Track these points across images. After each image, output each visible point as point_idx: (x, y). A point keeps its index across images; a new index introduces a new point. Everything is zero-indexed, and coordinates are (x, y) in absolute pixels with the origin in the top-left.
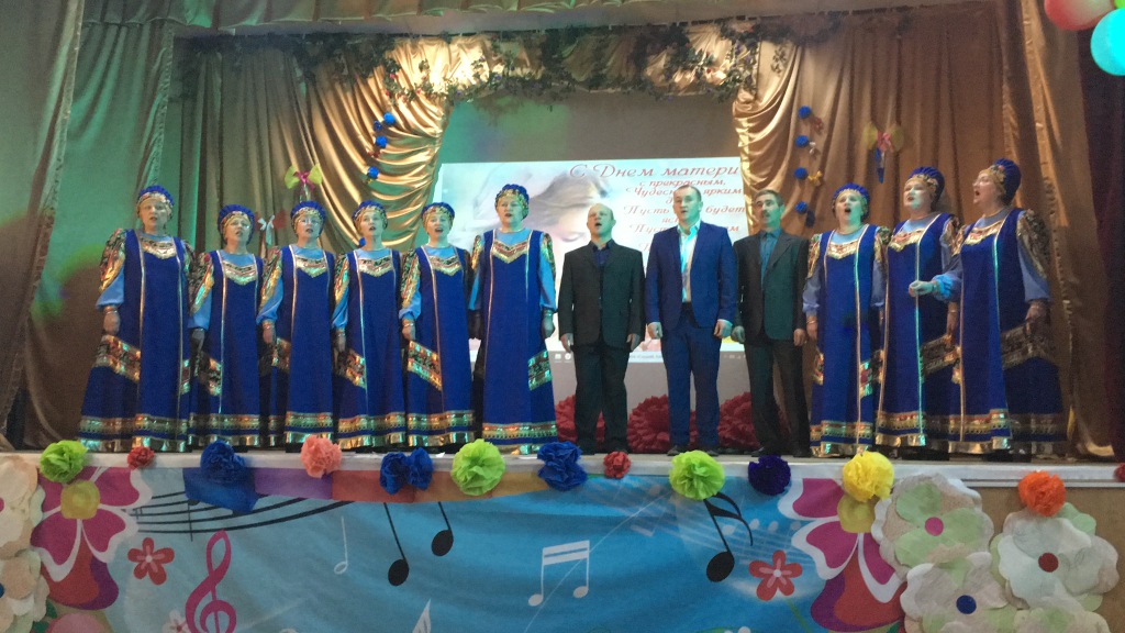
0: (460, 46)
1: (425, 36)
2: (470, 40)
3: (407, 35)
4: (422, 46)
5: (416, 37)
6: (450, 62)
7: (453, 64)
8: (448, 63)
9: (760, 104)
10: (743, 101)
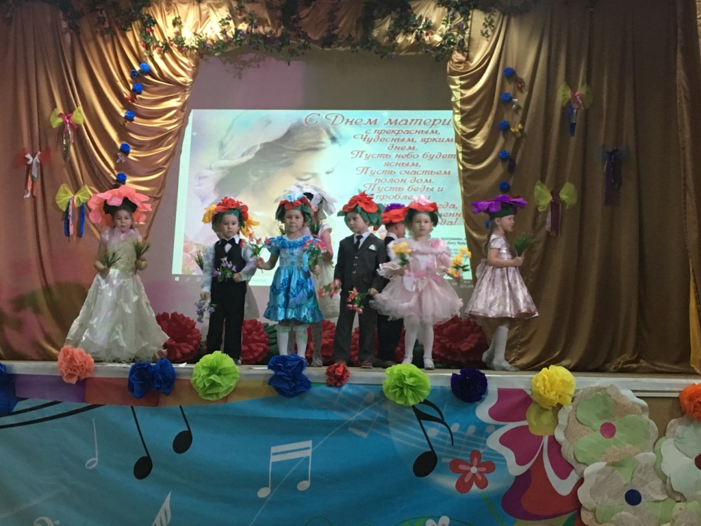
0: (210, 5)
4: (175, 4)
6: (201, 19)
7: (203, 21)
8: (198, 20)
9: (471, 64)
10: (456, 61)
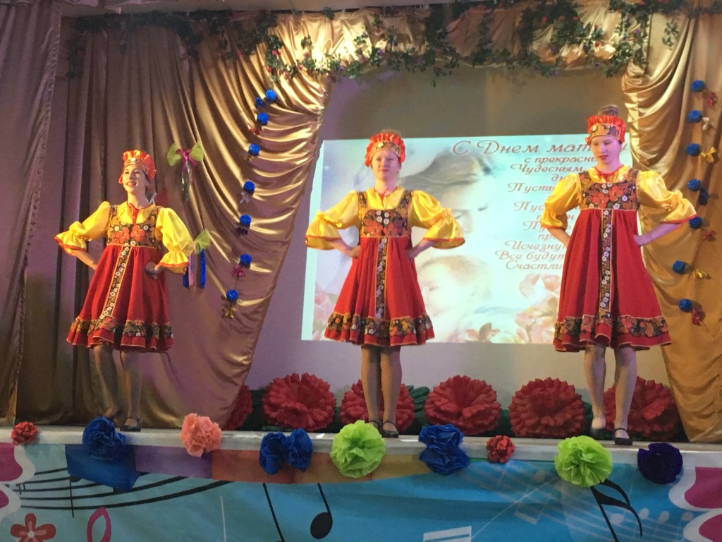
0: (343, 22)
1: (308, 12)
2: (353, 16)
3: (289, 12)
4: (304, 23)
5: (299, 13)
6: (333, 39)
7: (335, 40)
8: (331, 39)
9: (651, 78)
10: (633, 75)
